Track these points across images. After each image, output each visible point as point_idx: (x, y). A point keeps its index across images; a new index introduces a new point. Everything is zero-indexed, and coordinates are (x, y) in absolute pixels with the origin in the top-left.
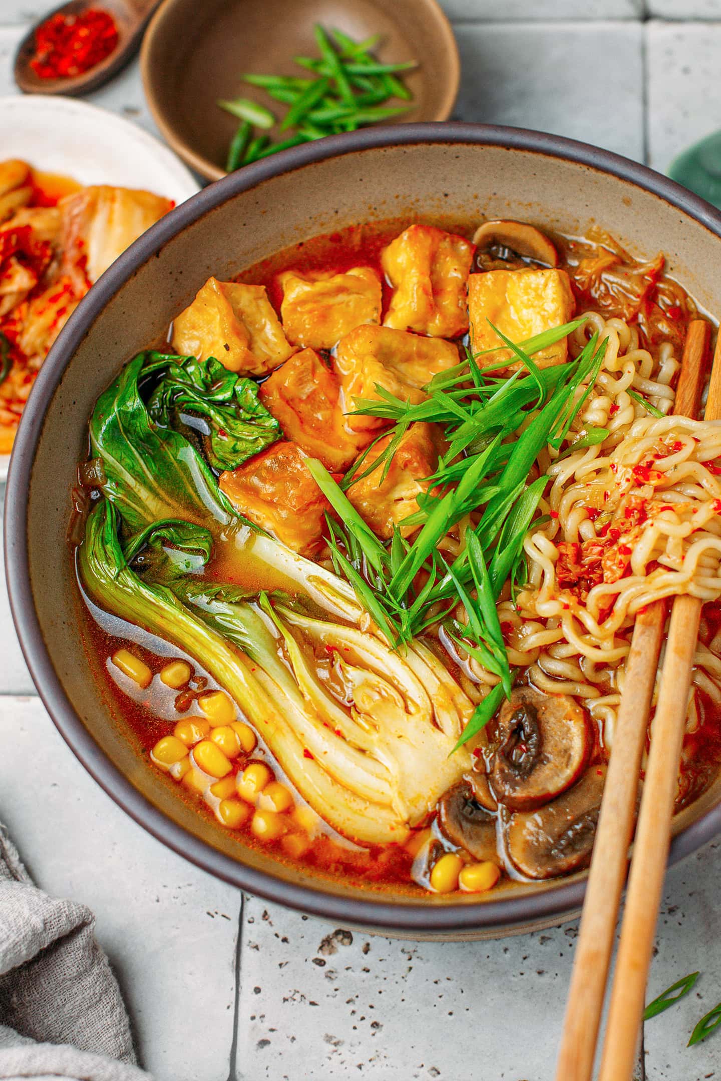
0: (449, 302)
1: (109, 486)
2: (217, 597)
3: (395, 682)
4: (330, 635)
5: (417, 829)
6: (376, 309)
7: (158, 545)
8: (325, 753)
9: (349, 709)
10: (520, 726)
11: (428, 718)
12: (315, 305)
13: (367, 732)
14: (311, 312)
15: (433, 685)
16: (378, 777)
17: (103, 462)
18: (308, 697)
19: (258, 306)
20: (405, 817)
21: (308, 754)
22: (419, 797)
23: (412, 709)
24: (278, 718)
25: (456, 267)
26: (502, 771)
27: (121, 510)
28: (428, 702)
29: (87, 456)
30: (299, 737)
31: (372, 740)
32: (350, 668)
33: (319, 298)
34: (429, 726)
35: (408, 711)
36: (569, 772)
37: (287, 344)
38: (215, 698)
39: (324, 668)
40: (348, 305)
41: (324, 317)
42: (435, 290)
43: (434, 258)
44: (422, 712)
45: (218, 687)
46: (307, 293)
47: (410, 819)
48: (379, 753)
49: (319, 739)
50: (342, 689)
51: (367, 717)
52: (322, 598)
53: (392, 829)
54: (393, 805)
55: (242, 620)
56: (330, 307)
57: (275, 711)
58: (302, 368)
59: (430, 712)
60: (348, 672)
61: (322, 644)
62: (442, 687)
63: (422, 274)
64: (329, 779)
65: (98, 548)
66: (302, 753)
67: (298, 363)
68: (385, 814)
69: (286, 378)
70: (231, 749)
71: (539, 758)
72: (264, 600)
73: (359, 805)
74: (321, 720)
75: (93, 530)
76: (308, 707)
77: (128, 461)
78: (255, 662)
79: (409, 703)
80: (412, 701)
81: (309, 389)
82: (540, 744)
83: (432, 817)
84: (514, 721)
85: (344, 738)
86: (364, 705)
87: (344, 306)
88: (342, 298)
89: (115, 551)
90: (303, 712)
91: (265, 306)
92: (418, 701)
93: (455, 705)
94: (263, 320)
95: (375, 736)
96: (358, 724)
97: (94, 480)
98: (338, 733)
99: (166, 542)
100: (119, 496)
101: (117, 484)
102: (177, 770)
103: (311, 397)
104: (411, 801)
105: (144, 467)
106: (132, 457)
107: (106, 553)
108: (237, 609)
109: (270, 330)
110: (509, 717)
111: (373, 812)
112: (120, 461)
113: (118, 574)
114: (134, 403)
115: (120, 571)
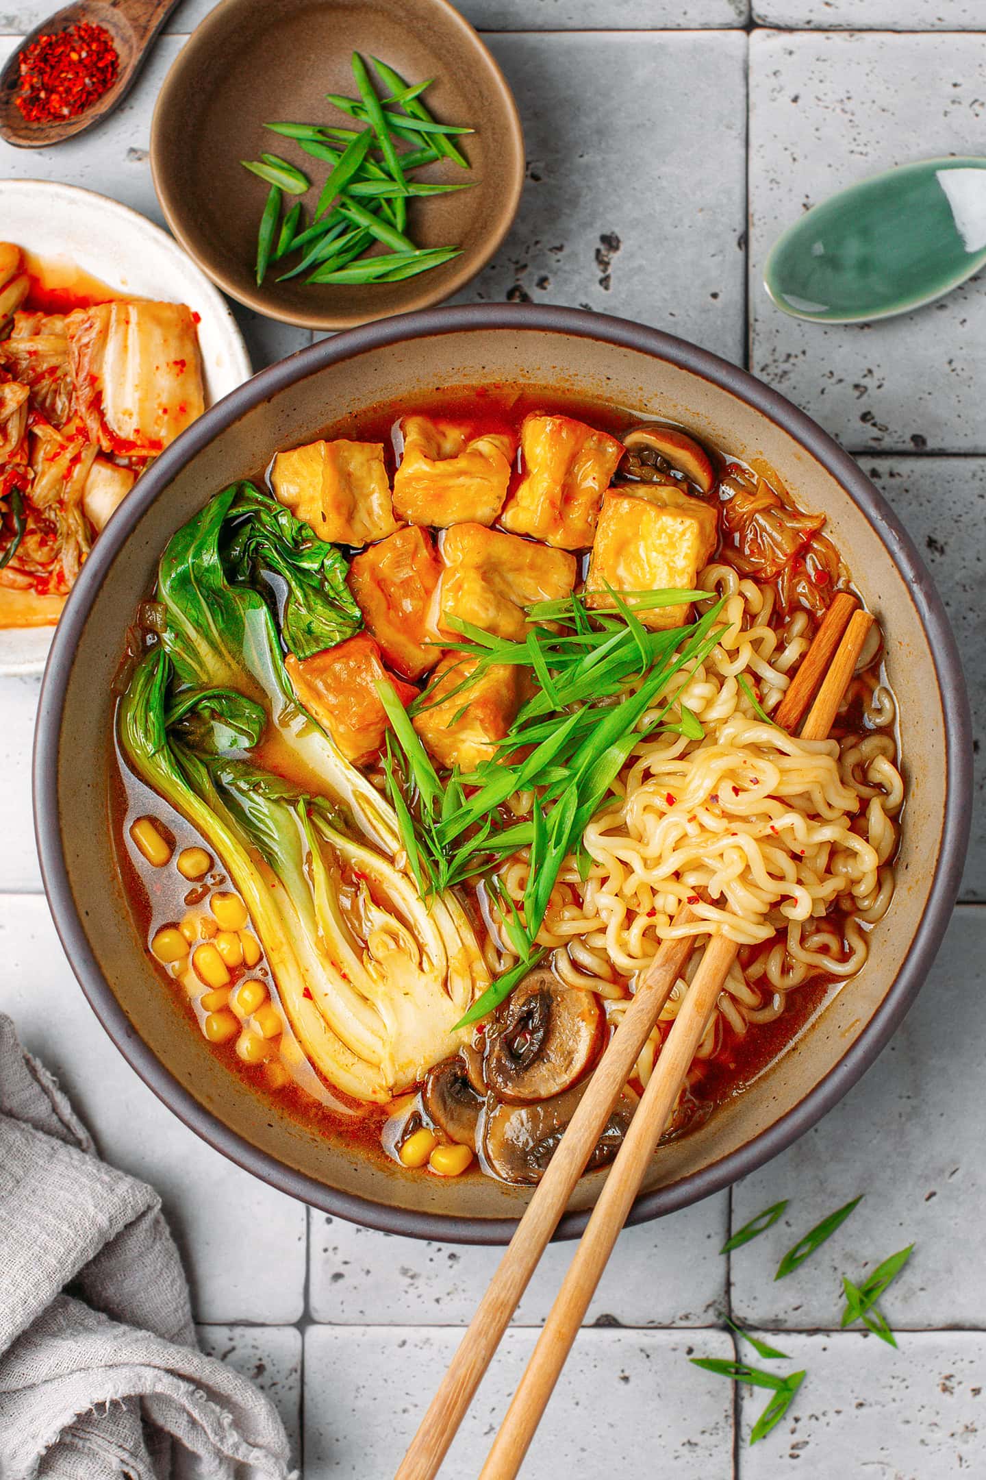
0: (577, 514)
1: (168, 636)
2: (256, 787)
3: (416, 933)
4: (363, 862)
5: (400, 1093)
6: (499, 497)
7: (206, 713)
8: (326, 995)
9: (361, 948)
10: (530, 1014)
11: (440, 980)
12: (432, 485)
13: (374, 981)
14: (425, 489)
15: (454, 947)
16: (373, 1032)
17: (166, 609)
18: (321, 932)
19: (370, 469)
20: (391, 1082)
21: (308, 994)
22: (411, 1063)
23: (426, 965)
24: (285, 948)
25: (595, 475)
26: (499, 1060)
27: (176, 664)
28: (445, 963)
29: (151, 598)
30: (304, 973)
31: (377, 993)
32: (373, 908)
33: (438, 478)
34: (438, 988)
35: (422, 970)
36: (566, 1078)
37: (392, 519)
38: (228, 902)
39: (347, 897)
40: (468, 488)
41: (439, 496)
42: (567, 494)
43: (573, 460)
44: (436, 973)
45: (234, 890)
46: (426, 473)
47: (396, 1084)
48: (380, 1005)
49: (323, 978)
50: (360, 925)
51: (377, 965)
52: (362, 819)
53: (374, 1092)
54: (382, 1066)
55: (275, 821)
56: (448, 488)
57: (284, 940)
58: (403, 550)
59: (444, 974)
60: (370, 911)
61: (352, 869)
62: (463, 951)
63: (554, 481)
64: (324, 1024)
65: (140, 713)
66: (302, 991)
67: (399, 543)
68: (371, 1073)
69: (381, 559)
70: (233, 960)
71: (540, 1055)
72: (301, 807)
73: (348, 1058)
74: (330, 958)
75: (139, 688)
76: (319, 941)
77: (193, 612)
78: (278, 876)
79: (425, 958)
80: (428, 957)
81: (405, 573)
82: (545, 1041)
83: (418, 1087)
84: (525, 1008)
85: (350, 982)
86: (377, 950)
87: (464, 488)
88: (462, 480)
89: (156, 724)
90: (313, 945)
91: (378, 469)
92: (435, 961)
93: (471, 972)
94: (373, 486)
95: (381, 988)
96: (367, 971)
97: (153, 624)
98: (344, 976)
99: (214, 714)
100: (177, 649)
101: (177, 636)
102: (172, 968)
103: (406, 583)
104: (401, 1067)
105: (210, 620)
106: (199, 610)
107: (147, 721)
108: (273, 807)
109: (376, 501)
110: (522, 1001)
111: (360, 1067)
112: (184, 613)
113: (154, 754)
114: (211, 558)
115: (157, 752)
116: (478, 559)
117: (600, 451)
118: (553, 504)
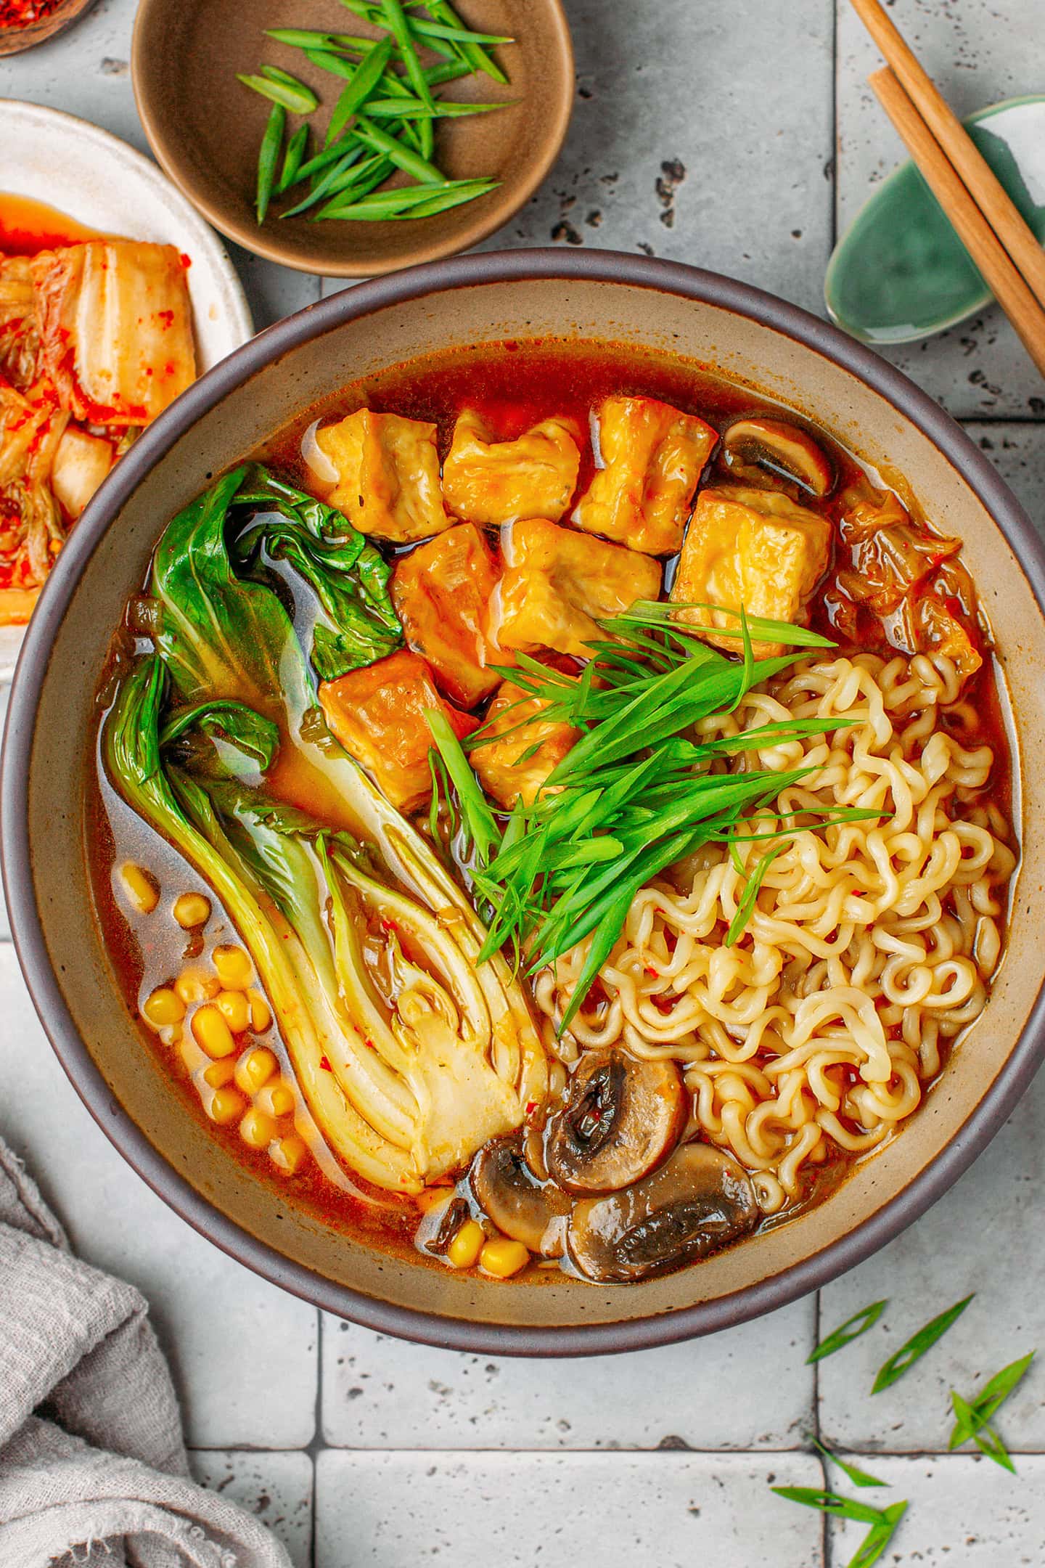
0: (663, 513)
1: (165, 639)
2: (267, 819)
3: (455, 993)
4: (392, 909)
5: (433, 1185)
6: (567, 487)
7: (209, 731)
8: (347, 1066)
9: (390, 1012)
11: (482, 1049)
12: (487, 473)
13: (405, 1051)
14: (480, 478)
15: (500, 1010)
16: (403, 1110)
17: (163, 606)
18: (343, 993)
19: (419, 451)
20: (423, 1170)
21: (326, 1065)
22: (446, 1147)
23: (465, 1032)
24: (300, 1011)
25: (683, 466)
26: (562, 1143)
27: (174, 673)
28: (488, 1030)
29: (145, 593)
30: (321, 1039)
31: (409, 1063)
32: (404, 964)
33: (494, 465)
34: (480, 1059)
35: (461, 1037)
37: (442, 513)
38: (233, 956)
39: (374, 950)
40: (530, 477)
41: (496, 487)
42: (650, 488)
43: (657, 447)
44: (477, 1042)
45: (239, 943)
46: (478, 457)
47: (428, 1172)
48: (412, 1080)
49: (343, 1046)
50: (389, 983)
51: (408, 1031)
52: (394, 859)
53: (403, 1181)
54: (413, 1151)
55: (289, 860)
56: (506, 476)
57: (298, 1002)
59: (487, 1043)
60: (401, 967)
61: (379, 918)
62: (510, 1016)
63: (635, 473)
64: (344, 1100)
65: (130, 732)
66: (318, 1061)
67: (451, 542)
68: (400, 1158)
69: (432, 561)
70: (238, 1025)
72: (320, 843)
73: (372, 1140)
74: (353, 1023)
75: (129, 702)
76: (340, 1003)
77: (195, 611)
78: (291, 924)
79: (464, 1024)
80: (468, 1022)
81: (459, 579)
83: (456, 1175)
84: (593, 1083)
85: (376, 1051)
86: (410, 1015)
87: (525, 477)
88: (523, 467)
89: (148, 746)
90: (332, 1007)
92: (476, 1027)
93: (519, 1041)
94: (420, 471)
95: (412, 1059)
96: (396, 1038)
97: (148, 623)
98: (370, 1044)
99: (221, 732)
100: (174, 654)
101: (175, 639)
102: (167, 1035)
103: (459, 591)
104: (436, 1151)
105: (215, 621)
106: (201, 608)
107: (137, 742)
108: (288, 844)
109: (425, 487)
111: (387, 1152)
112: (185, 610)
113: (145, 781)
114: (214, 548)
115: (149, 778)
116: (544, 560)
117: (689, 437)
118: (633, 500)
